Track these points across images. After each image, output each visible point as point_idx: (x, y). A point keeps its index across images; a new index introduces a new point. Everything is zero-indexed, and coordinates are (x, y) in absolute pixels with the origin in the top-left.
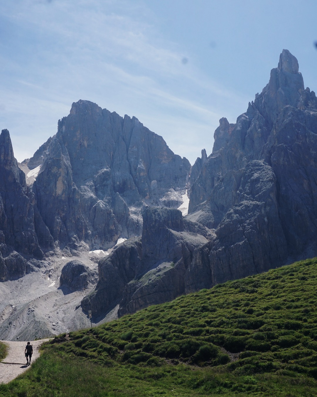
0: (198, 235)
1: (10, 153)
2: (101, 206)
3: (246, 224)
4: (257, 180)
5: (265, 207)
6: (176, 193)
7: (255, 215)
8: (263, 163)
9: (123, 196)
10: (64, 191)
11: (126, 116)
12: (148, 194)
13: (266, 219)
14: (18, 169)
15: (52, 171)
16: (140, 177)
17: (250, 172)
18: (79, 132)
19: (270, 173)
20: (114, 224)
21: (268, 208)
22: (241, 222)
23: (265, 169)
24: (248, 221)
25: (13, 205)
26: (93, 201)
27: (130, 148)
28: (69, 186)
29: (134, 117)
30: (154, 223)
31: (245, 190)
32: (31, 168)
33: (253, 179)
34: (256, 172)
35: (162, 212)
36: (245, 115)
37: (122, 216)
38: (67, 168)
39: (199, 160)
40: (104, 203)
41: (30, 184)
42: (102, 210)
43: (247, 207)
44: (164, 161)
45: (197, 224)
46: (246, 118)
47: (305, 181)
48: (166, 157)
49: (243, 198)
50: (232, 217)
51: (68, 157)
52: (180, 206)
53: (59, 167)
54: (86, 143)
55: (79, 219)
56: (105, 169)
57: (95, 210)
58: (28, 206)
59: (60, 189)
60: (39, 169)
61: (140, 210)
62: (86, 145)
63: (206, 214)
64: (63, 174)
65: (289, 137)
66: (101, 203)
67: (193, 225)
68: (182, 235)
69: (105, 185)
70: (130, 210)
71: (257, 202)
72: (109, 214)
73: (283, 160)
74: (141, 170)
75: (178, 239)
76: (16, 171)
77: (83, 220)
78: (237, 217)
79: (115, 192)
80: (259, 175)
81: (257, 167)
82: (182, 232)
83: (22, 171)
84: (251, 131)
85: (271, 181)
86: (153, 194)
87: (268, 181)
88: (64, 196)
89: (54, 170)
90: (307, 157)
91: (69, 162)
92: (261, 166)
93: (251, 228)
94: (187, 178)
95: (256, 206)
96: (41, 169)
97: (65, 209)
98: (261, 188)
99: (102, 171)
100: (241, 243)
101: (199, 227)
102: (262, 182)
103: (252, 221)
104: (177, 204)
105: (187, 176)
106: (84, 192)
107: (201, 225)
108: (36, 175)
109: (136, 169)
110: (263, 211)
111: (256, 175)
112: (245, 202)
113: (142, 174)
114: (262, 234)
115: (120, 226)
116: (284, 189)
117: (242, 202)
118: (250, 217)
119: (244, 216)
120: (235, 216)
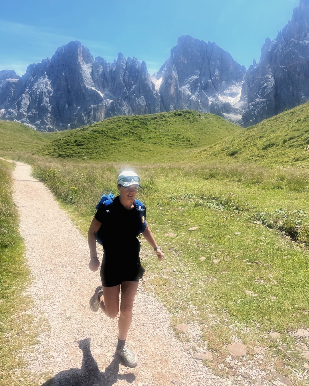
0: (239, 115)
1: (147, 74)
2: (194, 99)
3: (255, 111)
4: (265, 87)
5: (266, 102)
6: (236, 88)
7: (261, 106)
8: (271, 77)
9: (205, 92)
10: (174, 92)
11: (209, 42)
12: (220, 89)
13: (266, 108)
14: (151, 82)
15: (168, 82)
16: (216, 80)
17: (263, 83)
18: (182, 56)
19: (273, 83)
20: (201, 108)
21: (268, 103)
22: (253, 110)
23: (271, 81)
24: (257, 109)
25: (150, 102)
26: (190, 96)
27: (210, 63)
28: (177, 89)
29: (213, 42)
30: (215, 111)
31: (259, 93)
32: (158, 79)
33: (264, 87)
34: (266, 83)
35: (220, 104)
36: (275, 41)
37: (205, 103)
38: (176, 79)
39: (251, 66)
40: (195, 97)
41: (158, 89)
42: (194, 101)
43: (258, 102)
44: (230, 68)
45: (239, 109)
46: (275, 42)
47: (291, 86)
48: (231, 66)
49: (257, 97)
50: (250, 108)
51: (176, 72)
52: (238, 95)
53: (171, 79)
54: (186, 62)
55: (182, 107)
56: (196, 77)
57: (191, 101)
58: (157, 102)
59: (172, 91)
60: (162, 80)
61: (215, 99)
62: (186, 63)
63: (245, 103)
64: (174, 83)
65: (287, 61)
66: (194, 97)
67: (236, 110)
68: (229, 116)
69: (196, 86)
70: (209, 100)
71: (263, 100)
72: (198, 103)
73: (281, 75)
74: (216, 76)
75: (226, 118)
76: (150, 84)
77: (185, 107)
78: (252, 107)
79: (202, 90)
80: (267, 84)
81: (267, 80)
82: (229, 114)
83: (153, 83)
84: (276, 52)
85: (271, 88)
86: (223, 89)
87: (270, 88)
88: (174, 95)
89: (169, 81)
90: (294, 73)
91: (177, 75)
92: (270, 79)
93: (258, 113)
94: (243, 79)
95: (262, 102)
96: (163, 79)
97: (175, 102)
98: (266, 92)
99: (195, 78)
100: (251, 121)
101: (240, 110)
102: (268, 88)
103: (259, 109)
104: (236, 94)
105: (243, 77)
106: (185, 91)
107: (241, 109)
108: (160, 84)
109: (213, 75)
110: (265, 104)
111: (266, 84)
112: (257, 100)
113: (217, 78)
114: (263, 115)
115: (203, 109)
116: (279, 91)
117: (256, 100)
118: (258, 107)
119: (255, 107)
120: (251, 107)
